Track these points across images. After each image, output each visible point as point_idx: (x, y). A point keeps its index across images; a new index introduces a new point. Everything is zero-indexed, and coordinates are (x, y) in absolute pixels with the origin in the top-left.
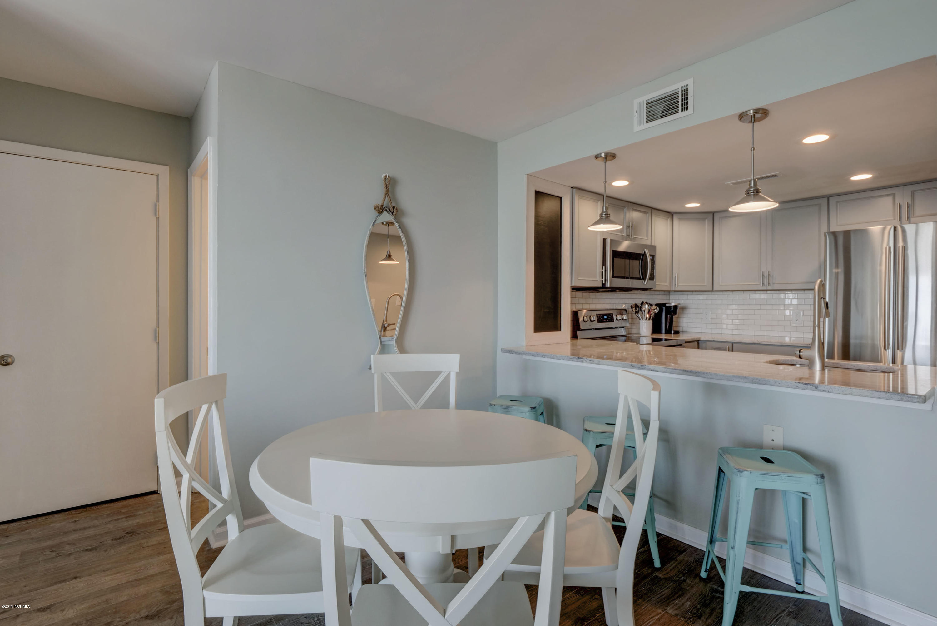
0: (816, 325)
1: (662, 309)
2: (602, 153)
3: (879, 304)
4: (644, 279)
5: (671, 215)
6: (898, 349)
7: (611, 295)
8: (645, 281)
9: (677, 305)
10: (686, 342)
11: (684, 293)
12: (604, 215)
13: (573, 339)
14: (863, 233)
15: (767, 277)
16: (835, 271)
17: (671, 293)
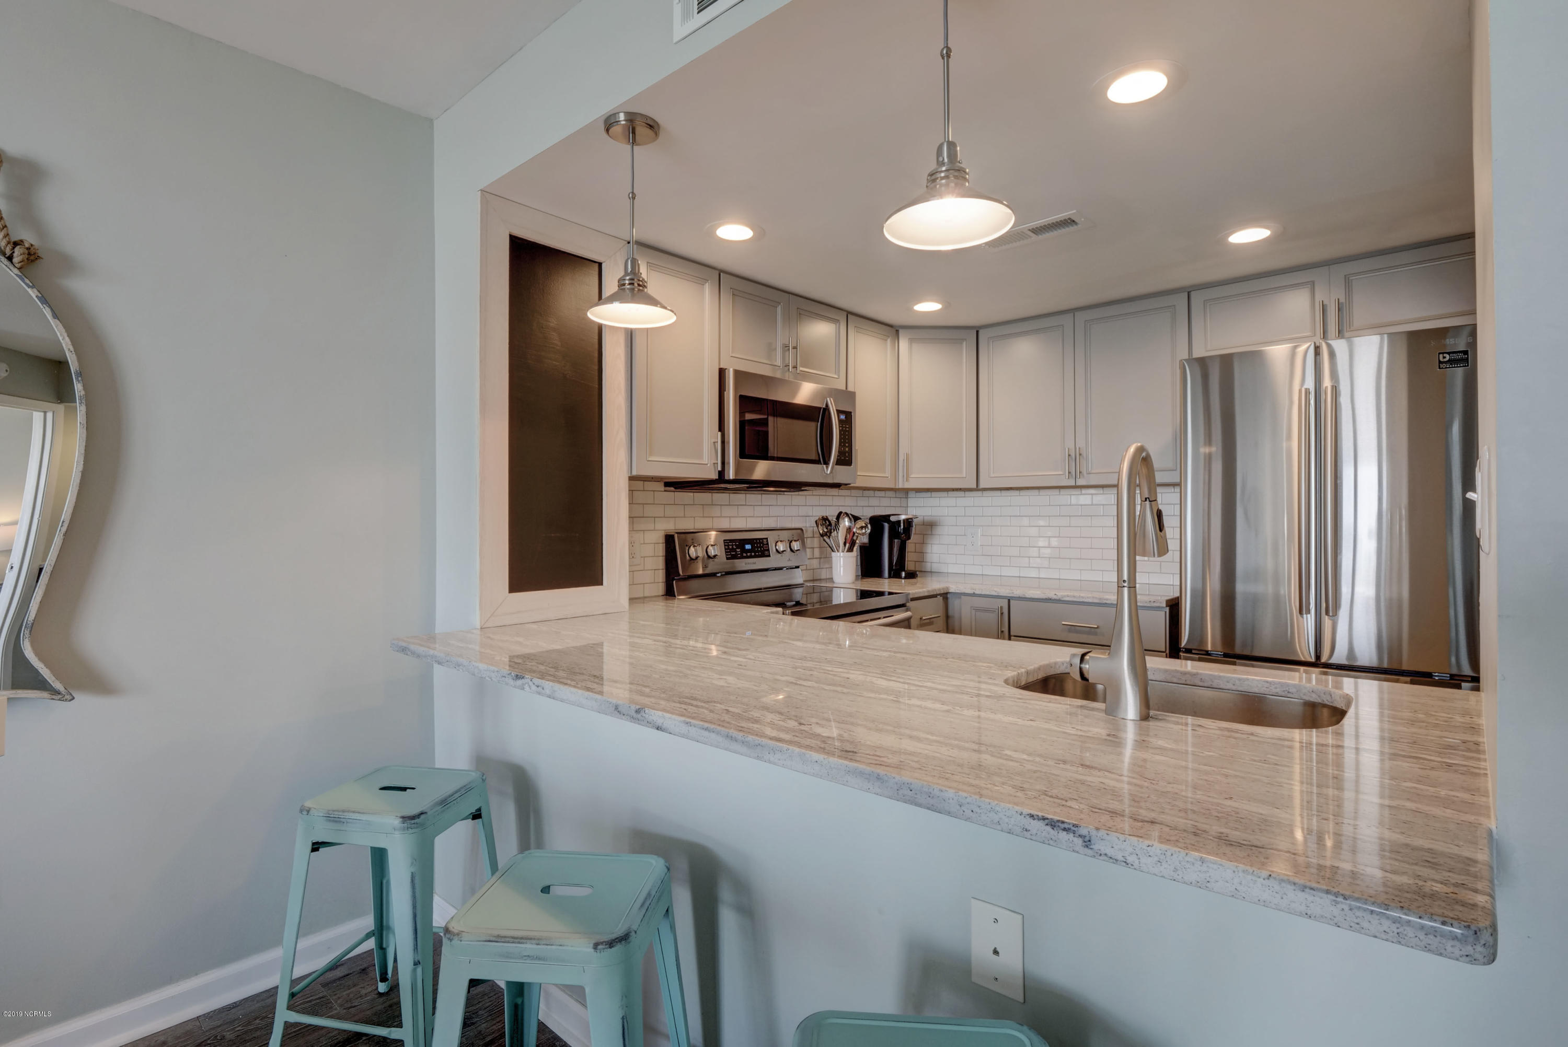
0: (1124, 581)
1: (882, 528)
2: (618, 113)
3: (1287, 513)
4: (826, 463)
5: (893, 330)
6: (1327, 613)
7: (754, 497)
8: (827, 468)
9: (911, 519)
10: (913, 599)
11: (934, 494)
12: (627, 282)
13: (667, 599)
14: (1255, 358)
15: (1075, 459)
16: (1204, 450)
17: (911, 494)
